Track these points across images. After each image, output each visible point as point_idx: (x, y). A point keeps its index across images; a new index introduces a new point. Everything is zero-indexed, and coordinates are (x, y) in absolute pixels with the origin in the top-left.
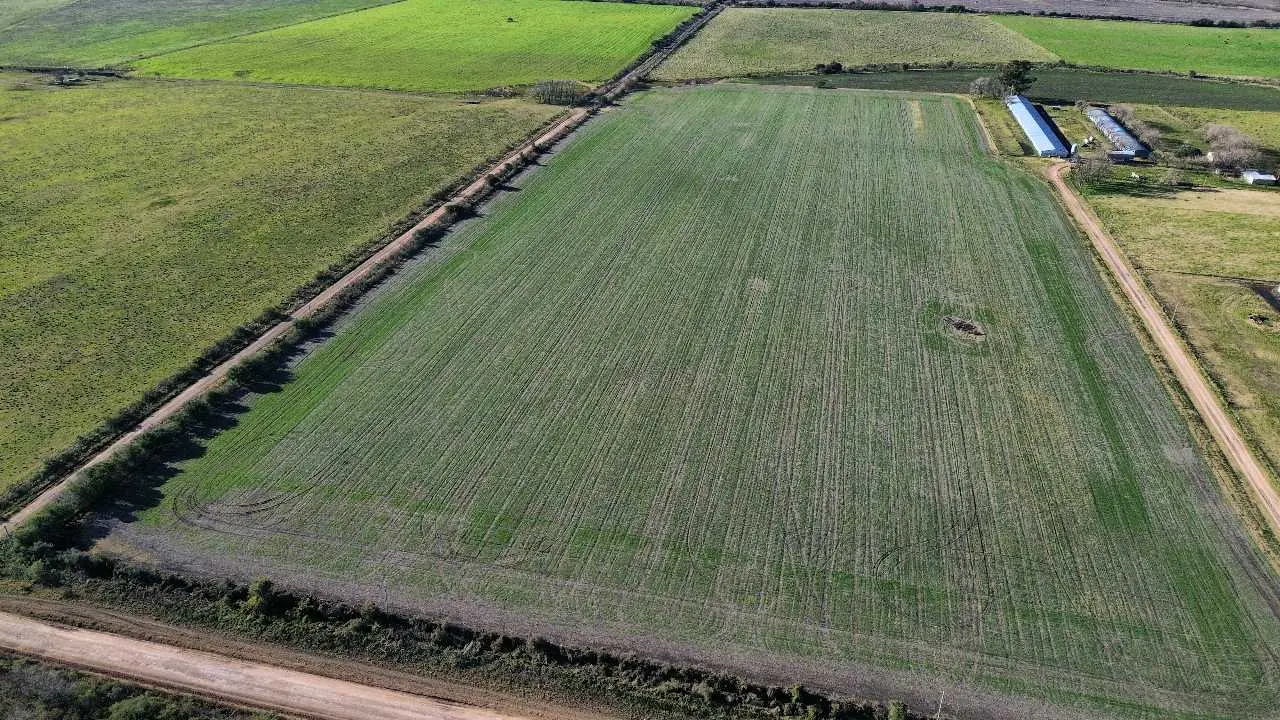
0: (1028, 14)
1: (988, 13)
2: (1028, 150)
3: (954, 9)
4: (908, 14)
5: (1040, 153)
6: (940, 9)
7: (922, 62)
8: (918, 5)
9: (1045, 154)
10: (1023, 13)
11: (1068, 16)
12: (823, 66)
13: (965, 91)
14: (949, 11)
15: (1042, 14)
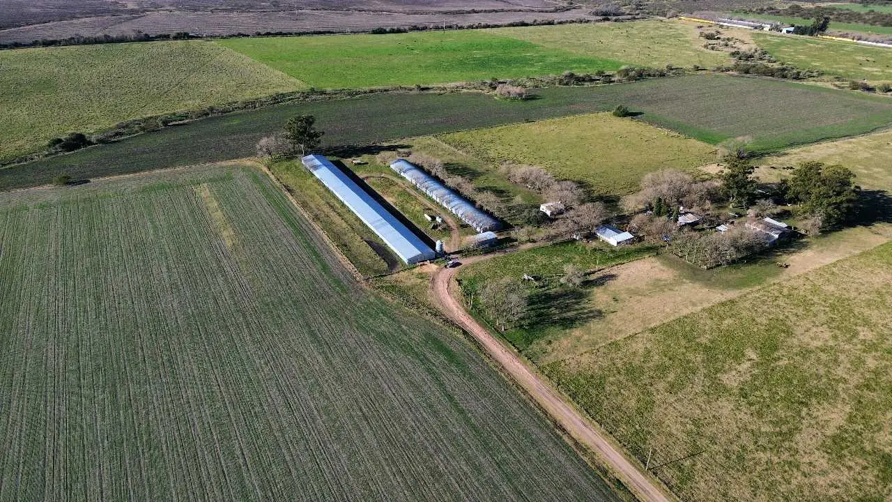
0: (248, 36)
1: (213, 37)
2: (391, 260)
3: (179, 36)
4: (136, 46)
5: (406, 261)
6: (166, 37)
7: (181, 110)
8: (142, 34)
9: (413, 262)
10: (244, 35)
11: (281, 34)
12: (59, 141)
13: (251, 154)
14: (176, 38)
15: (259, 34)
